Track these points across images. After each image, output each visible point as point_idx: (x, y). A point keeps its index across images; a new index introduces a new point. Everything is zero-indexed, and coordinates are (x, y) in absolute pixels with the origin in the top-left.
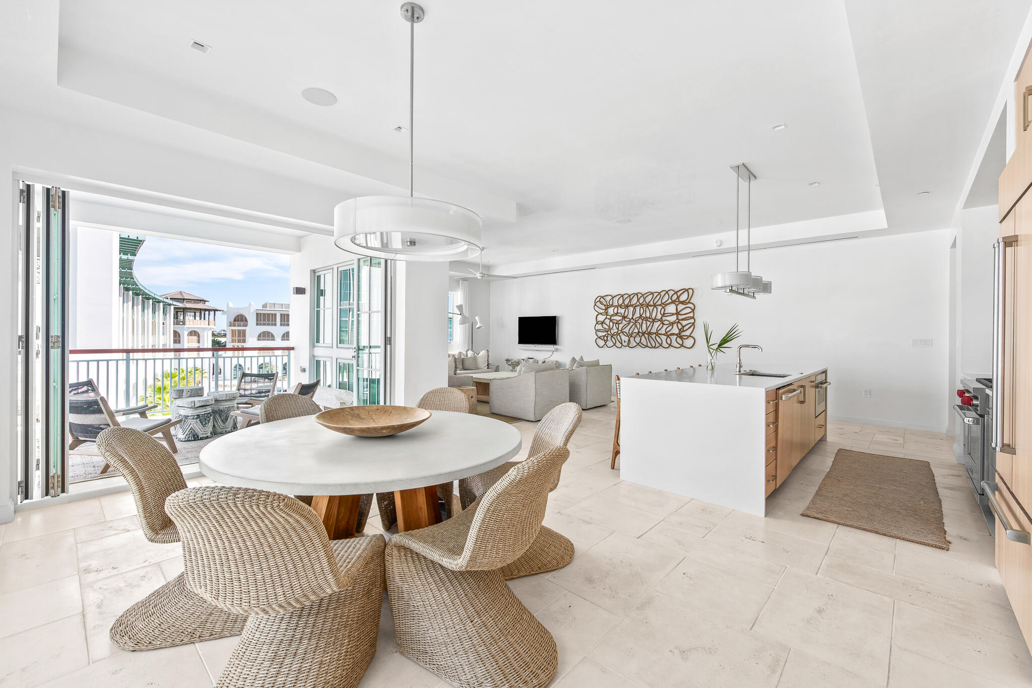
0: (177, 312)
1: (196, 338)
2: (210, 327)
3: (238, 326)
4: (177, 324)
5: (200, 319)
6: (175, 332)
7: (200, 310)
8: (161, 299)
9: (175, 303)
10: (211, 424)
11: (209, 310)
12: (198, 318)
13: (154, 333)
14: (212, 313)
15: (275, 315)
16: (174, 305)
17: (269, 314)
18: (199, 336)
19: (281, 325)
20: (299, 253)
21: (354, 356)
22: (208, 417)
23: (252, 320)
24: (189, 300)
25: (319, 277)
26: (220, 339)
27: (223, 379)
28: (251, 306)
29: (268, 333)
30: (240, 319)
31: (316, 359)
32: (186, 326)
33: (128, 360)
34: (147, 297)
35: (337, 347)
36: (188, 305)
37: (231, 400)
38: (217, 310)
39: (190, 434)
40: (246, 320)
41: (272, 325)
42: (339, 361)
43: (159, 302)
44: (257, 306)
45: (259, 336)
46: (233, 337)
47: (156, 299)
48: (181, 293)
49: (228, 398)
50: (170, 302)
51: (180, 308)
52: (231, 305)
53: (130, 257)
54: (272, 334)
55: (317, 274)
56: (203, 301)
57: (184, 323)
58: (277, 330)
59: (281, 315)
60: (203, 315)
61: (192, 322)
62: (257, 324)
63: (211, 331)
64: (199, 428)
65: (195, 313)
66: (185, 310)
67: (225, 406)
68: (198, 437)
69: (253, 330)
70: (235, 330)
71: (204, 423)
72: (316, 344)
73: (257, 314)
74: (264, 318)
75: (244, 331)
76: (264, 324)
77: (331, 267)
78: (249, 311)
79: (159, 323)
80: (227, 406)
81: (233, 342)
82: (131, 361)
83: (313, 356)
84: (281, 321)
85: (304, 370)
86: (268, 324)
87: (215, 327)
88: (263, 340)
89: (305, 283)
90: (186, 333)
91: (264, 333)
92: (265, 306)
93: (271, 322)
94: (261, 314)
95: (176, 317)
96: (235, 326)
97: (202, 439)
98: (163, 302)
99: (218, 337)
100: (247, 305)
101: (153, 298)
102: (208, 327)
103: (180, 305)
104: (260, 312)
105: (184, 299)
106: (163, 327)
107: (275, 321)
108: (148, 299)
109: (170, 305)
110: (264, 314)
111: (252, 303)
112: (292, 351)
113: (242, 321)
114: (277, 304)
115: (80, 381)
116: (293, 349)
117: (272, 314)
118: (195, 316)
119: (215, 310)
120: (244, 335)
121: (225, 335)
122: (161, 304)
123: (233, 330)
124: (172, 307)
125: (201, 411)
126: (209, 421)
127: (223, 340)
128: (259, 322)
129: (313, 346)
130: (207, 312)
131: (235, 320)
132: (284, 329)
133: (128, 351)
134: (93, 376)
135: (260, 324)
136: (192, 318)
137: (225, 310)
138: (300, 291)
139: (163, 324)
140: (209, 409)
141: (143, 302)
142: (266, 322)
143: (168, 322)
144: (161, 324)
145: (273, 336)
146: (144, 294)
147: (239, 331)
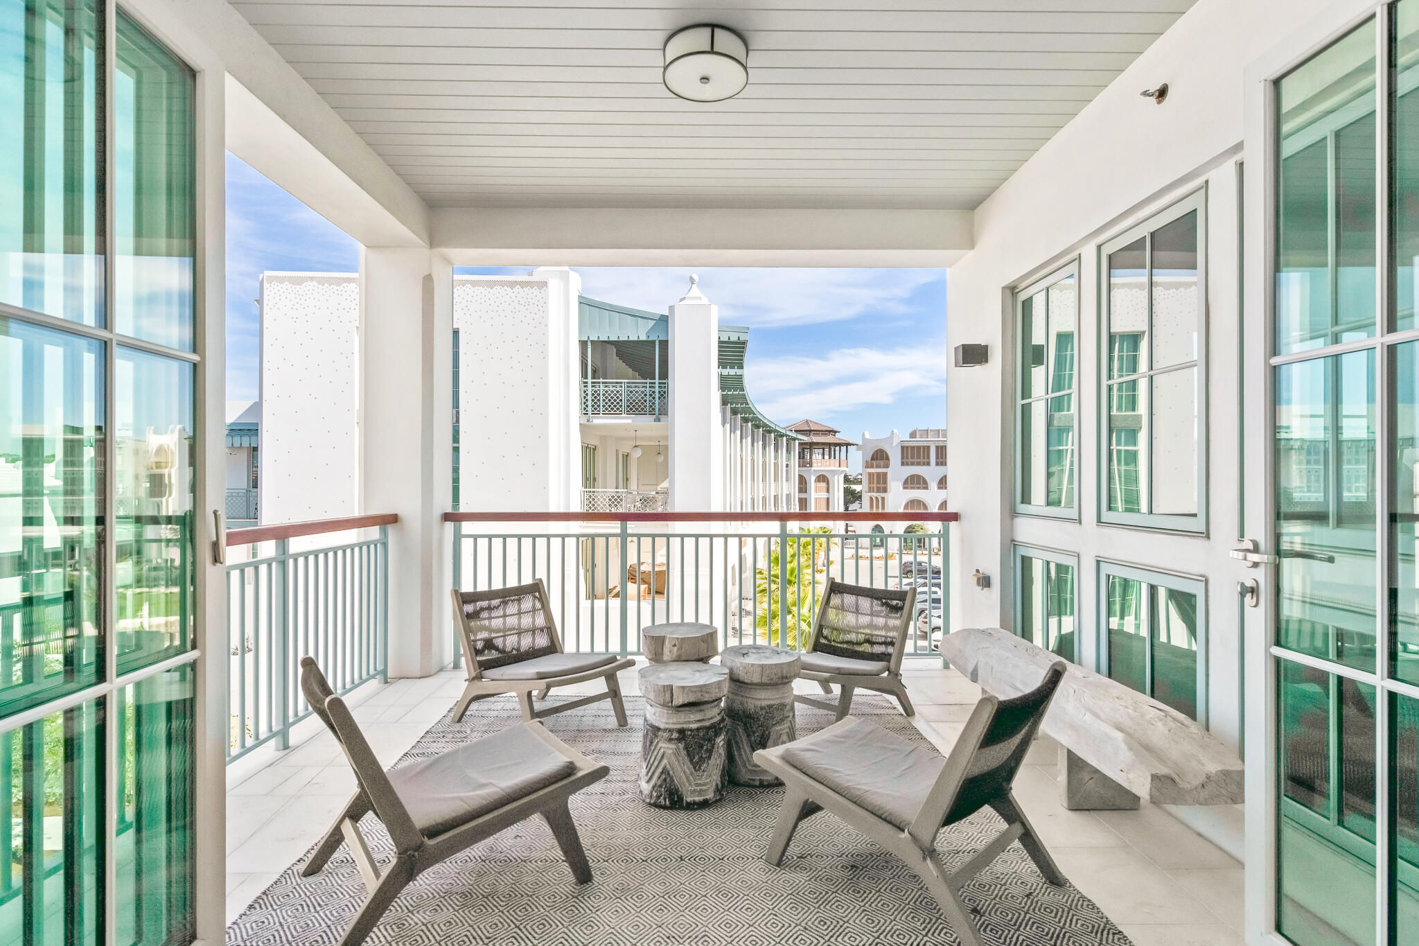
0: (803, 449)
1: (824, 485)
2: (841, 469)
3: (877, 467)
4: (803, 466)
5: (830, 458)
6: (801, 477)
7: (830, 445)
8: (783, 431)
9: (800, 436)
10: (718, 760)
11: (840, 445)
12: (827, 457)
13: (776, 480)
14: (844, 448)
15: (929, 447)
16: (798, 439)
17: (919, 448)
18: (828, 484)
19: (937, 464)
20: (972, 251)
21: (1250, 583)
22: (709, 740)
23: (895, 457)
24: (817, 432)
25: (1027, 305)
26: (854, 487)
27: (854, 546)
28: (896, 434)
29: (919, 477)
30: (880, 457)
31: (1022, 551)
32: (813, 468)
33: (624, 536)
34: (769, 431)
35: (1099, 521)
36: (816, 439)
37: (777, 684)
38: (850, 445)
39: (661, 786)
40: (888, 458)
41: (924, 464)
42: (1106, 569)
43: (782, 436)
44: (902, 435)
45: (906, 482)
46: (870, 483)
47: (778, 431)
48: (807, 421)
49: (765, 680)
50: (794, 435)
51: (806, 444)
52: (867, 436)
53: (739, 372)
54: (924, 479)
55: (1023, 296)
56: (832, 431)
57: (811, 466)
58: (930, 472)
59: (937, 447)
60: (833, 453)
61: (820, 463)
62: (903, 464)
63: (843, 476)
64: (685, 772)
65: (823, 449)
66: (812, 446)
67: (759, 703)
68: (681, 799)
69: (897, 472)
70: (873, 474)
71: (697, 758)
72: (1022, 508)
74: (914, 454)
75: (885, 474)
76: (913, 464)
77: (1074, 255)
78: (892, 443)
79: (782, 465)
80: (764, 703)
81: (870, 491)
82: (629, 539)
83: (1010, 545)
84: (937, 458)
85: (985, 582)
86: (919, 464)
87: (847, 469)
88: (912, 488)
89: (989, 332)
90: (813, 478)
91: (912, 477)
92: (913, 435)
93: (921, 460)
94: (907, 447)
95: (802, 456)
96: (872, 467)
97: (692, 807)
98: (787, 436)
99: (854, 484)
100: (888, 435)
101: (775, 431)
102: (838, 469)
103: (805, 439)
104: (906, 444)
105: (810, 431)
106: (787, 471)
107: (929, 458)
108: (770, 432)
109: (794, 439)
110: (913, 448)
111: (896, 431)
112: (953, 524)
113: (882, 459)
114: (931, 431)
115: (508, 586)
116: (955, 517)
117: (924, 447)
118: (823, 454)
119: (848, 445)
120: (885, 482)
121: (860, 483)
122: (785, 438)
123: (870, 474)
124: (797, 442)
125: (691, 720)
126: (710, 752)
127: (857, 488)
128: (905, 460)
129: (1010, 513)
130: (837, 448)
131: (873, 459)
132: (940, 471)
133: (624, 518)
134: (541, 574)
135: (907, 464)
136: (820, 457)
137: (860, 443)
138: (973, 355)
139: (787, 466)
140: (712, 715)
141: (764, 436)
142: (915, 460)
143: (792, 463)
144: (785, 466)
145: (925, 482)
146: (765, 425)
147: (878, 474)
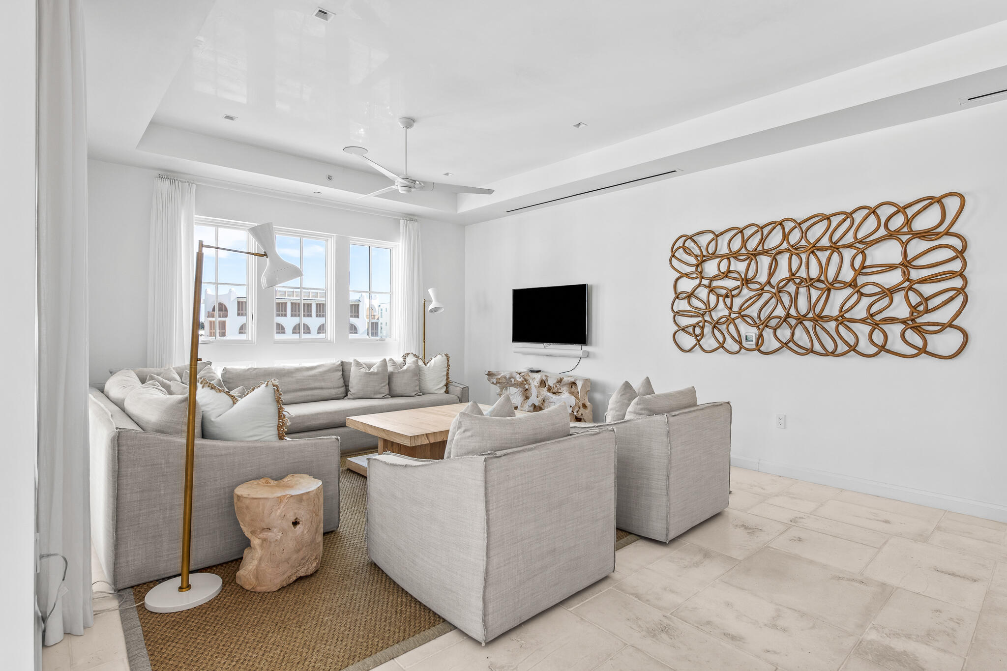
73: (239, 302)
